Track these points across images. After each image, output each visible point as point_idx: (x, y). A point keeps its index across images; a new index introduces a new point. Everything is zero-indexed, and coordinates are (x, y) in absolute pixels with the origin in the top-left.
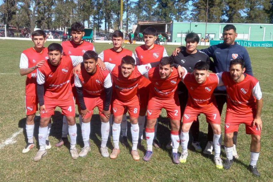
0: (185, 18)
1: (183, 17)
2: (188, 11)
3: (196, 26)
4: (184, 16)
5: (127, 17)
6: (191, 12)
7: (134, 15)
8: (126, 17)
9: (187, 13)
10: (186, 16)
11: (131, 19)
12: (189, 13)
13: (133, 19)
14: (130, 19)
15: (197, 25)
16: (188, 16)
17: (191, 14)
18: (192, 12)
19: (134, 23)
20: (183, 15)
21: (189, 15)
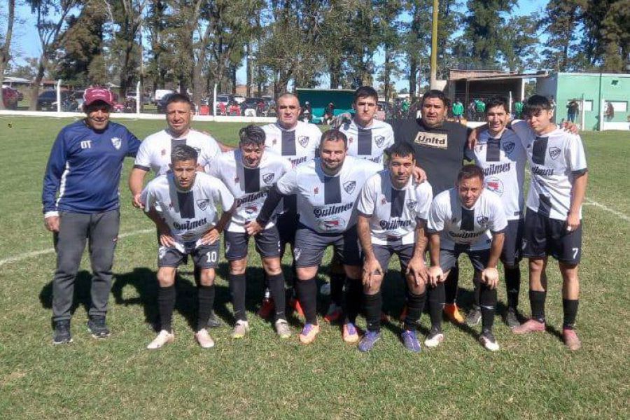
0: (530, 61)
1: (524, 59)
2: (538, 44)
3: (615, 82)
4: (526, 57)
5: (387, 60)
6: (544, 49)
7: (405, 55)
8: (383, 60)
9: (537, 50)
10: (531, 56)
11: (399, 65)
12: (539, 49)
13: (402, 66)
14: (396, 64)
15: (617, 81)
16: (536, 57)
17: (543, 53)
18: (547, 48)
19: (405, 75)
20: (523, 56)
21: (540, 56)
